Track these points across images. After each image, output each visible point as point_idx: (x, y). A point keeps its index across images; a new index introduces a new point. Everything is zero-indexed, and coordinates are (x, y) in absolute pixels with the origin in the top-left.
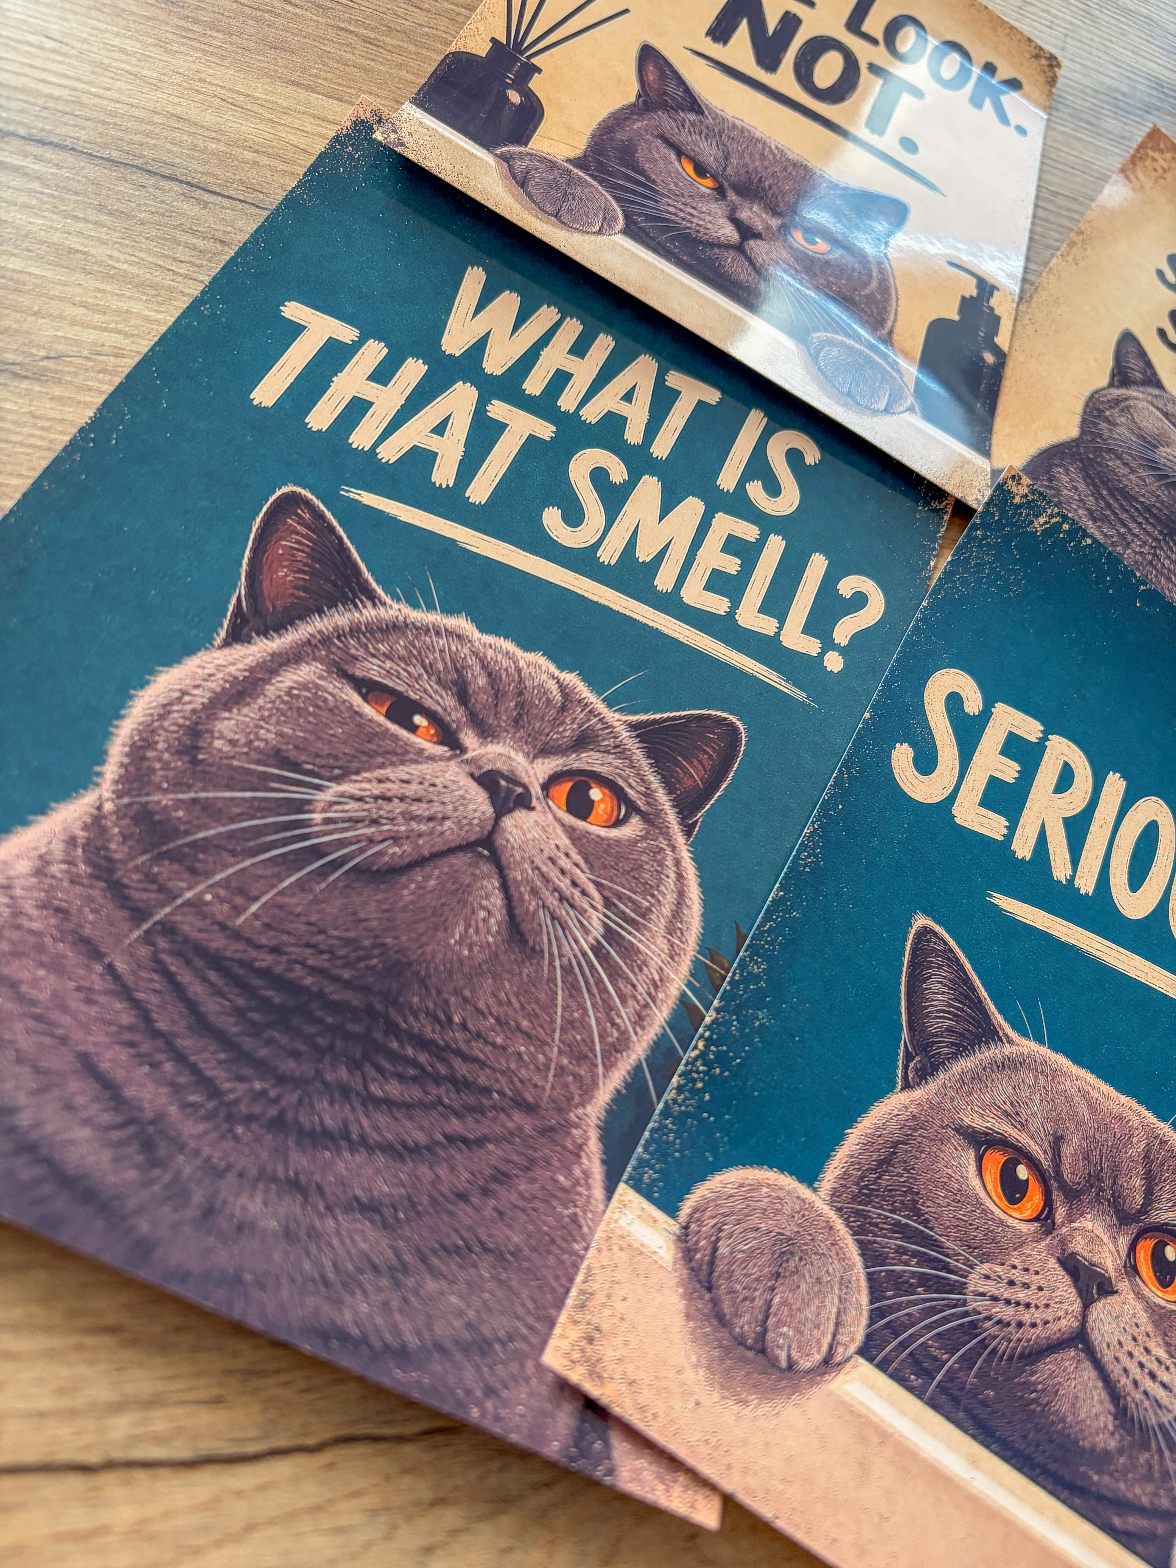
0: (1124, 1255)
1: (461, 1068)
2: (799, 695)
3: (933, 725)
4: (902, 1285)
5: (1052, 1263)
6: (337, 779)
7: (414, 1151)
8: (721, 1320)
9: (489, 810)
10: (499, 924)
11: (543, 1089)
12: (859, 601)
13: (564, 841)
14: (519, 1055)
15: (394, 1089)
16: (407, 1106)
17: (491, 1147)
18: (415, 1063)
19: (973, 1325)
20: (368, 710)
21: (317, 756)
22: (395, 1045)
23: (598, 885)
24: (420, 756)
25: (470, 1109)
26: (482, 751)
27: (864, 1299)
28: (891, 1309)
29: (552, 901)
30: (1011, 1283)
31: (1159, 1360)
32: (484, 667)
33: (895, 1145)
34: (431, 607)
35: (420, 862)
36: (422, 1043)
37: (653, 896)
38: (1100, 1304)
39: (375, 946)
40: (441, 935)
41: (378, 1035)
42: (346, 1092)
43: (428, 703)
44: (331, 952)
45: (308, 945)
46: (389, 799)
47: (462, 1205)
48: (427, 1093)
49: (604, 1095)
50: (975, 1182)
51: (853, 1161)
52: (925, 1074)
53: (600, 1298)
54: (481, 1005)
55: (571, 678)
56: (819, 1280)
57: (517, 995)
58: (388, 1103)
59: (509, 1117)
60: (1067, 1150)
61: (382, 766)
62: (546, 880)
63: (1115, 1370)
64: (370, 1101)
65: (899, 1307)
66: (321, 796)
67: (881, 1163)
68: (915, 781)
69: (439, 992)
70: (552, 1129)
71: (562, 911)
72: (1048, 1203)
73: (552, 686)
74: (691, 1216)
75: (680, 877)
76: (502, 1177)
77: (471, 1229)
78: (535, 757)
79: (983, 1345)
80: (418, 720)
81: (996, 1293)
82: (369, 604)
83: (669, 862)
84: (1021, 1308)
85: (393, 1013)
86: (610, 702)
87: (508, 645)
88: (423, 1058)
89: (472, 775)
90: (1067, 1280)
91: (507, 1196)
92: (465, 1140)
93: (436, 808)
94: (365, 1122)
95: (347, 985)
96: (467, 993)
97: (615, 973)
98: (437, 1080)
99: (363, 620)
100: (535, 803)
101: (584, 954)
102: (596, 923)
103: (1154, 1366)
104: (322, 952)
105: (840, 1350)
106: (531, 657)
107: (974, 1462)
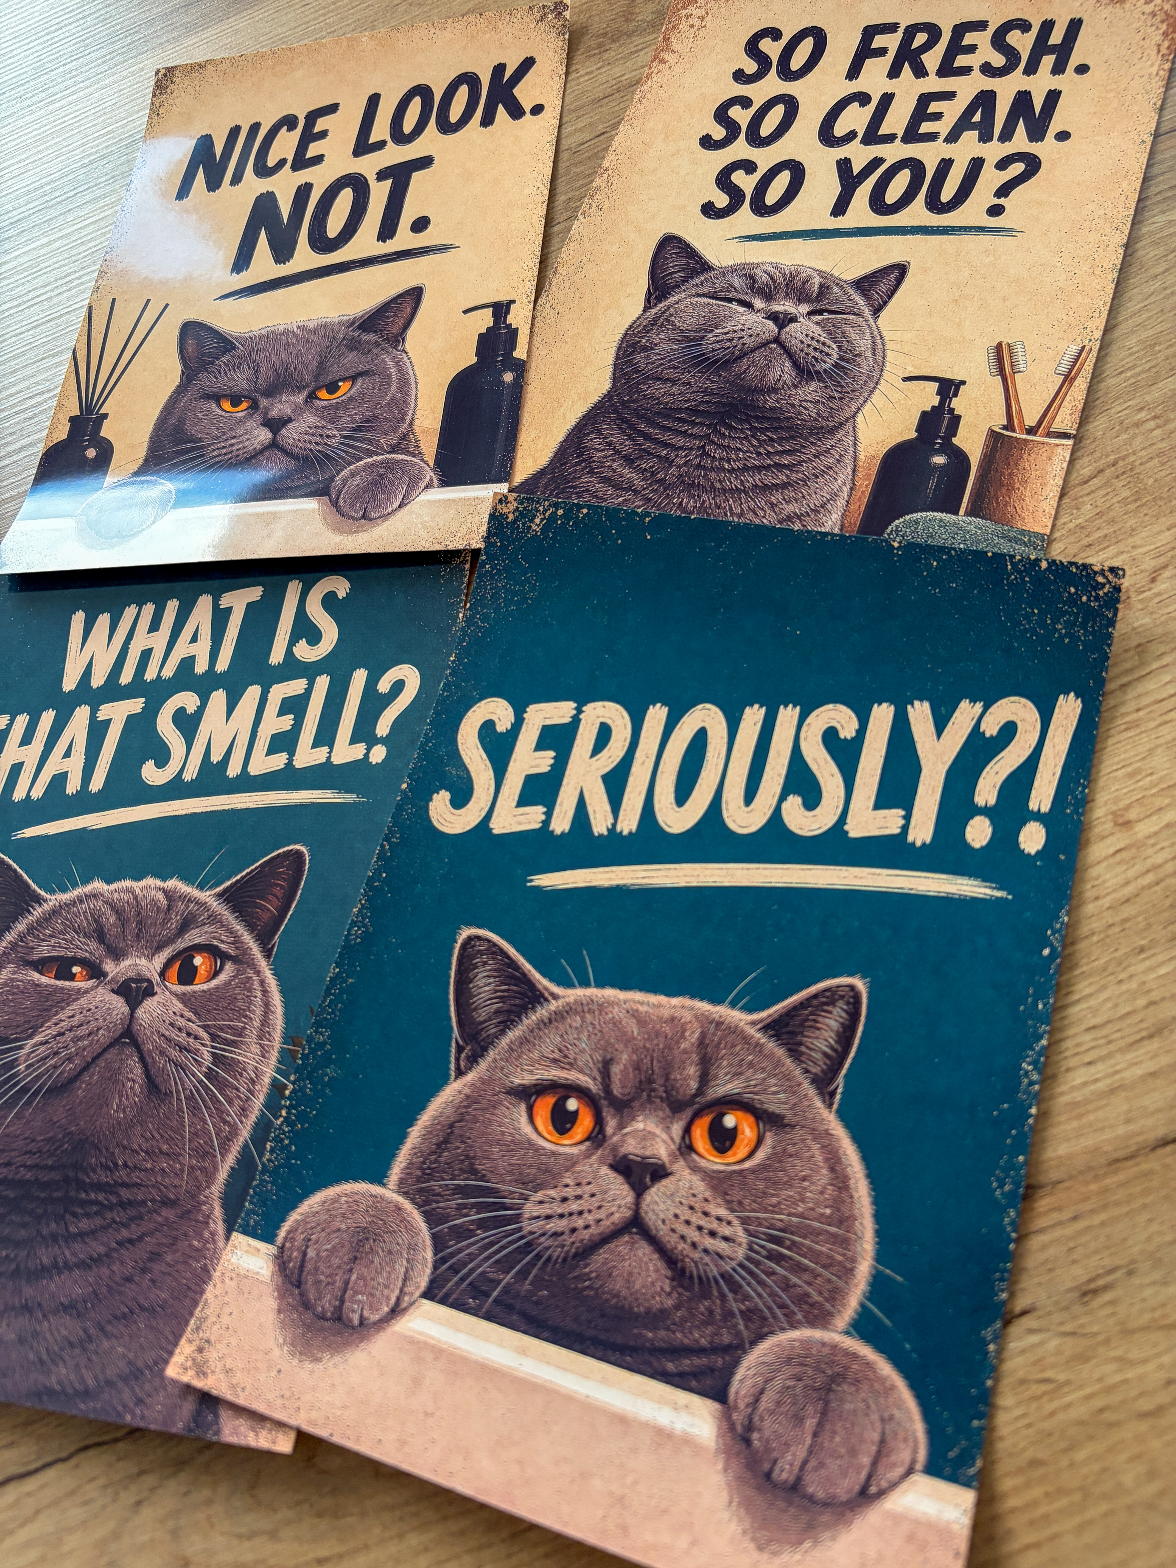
0: (678, 1139)
1: (125, 1194)
2: (350, 798)
3: (467, 760)
4: (462, 1233)
5: (605, 1170)
6: (30, 1037)
7: (97, 1260)
8: (306, 1305)
9: (126, 1009)
10: (141, 1087)
11: (181, 1186)
12: (398, 686)
13: (178, 1006)
14: (163, 1170)
15: (85, 1224)
16: (92, 1232)
17: (147, 1239)
18: (96, 1202)
19: (529, 1244)
20: (44, 980)
21: (18, 1026)
22: (83, 1195)
23: (205, 1028)
24: (80, 993)
25: (132, 1219)
26: (118, 970)
27: (429, 1255)
28: (452, 1255)
29: (174, 1053)
30: (564, 1200)
31: (719, 1219)
32: (112, 908)
33: (451, 1126)
34: (75, 885)
35: (86, 1068)
36: (99, 1187)
37: (246, 1016)
38: (653, 1190)
39: (64, 1137)
40: (104, 1110)
41: (72, 1193)
42: (54, 1237)
43: (81, 954)
44: (40, 1152)
45: (26, 1153)
46: (63, 1034)
47: (128, 1285)
48: (104, 1219)
49: (222, 1175)
50: (527, 1129)
51: (416, 1151)
52: (473, 1060)
53: (213, 1319)
54: (135, 1147)
55: (173, 883)
56: (390, 1252)
57: (158, 1130)
58: (82, 1235)
59: (159, 1214)
60: (616, 1070)
61: (57, 1013)
62: (168, 1040)
63: (671, 1240)
64: (70, 1237)
65: (460, 1250)
66: (24, 1051)
67: (439, 1145)
68: (452, 818)
69: (107, 1149)
70: (189, 1212)
71: (182, 1058)
72: (599, 1121)
73: (160, 896)
74: (286, 1238)
75: (265, 992)
76: (155, 1256)
77: (134, 1299)
78: (153, 955)
79: (538, 1256)
80: (76, 969)
81: (549, 1212)
82: (36, 906)
83: (256, 985)
84: (574, 1217)
85: (81, 1176)
86: (201, 887)
87: (127, 883)
88: (101, 1197)
89: (113, 991)
90: (620, 1179)
91: (158, 1267)
92: (131, 1241)
93: (93, 1024)
94: (67, 1252)
95: (51, 1168)
96: (125, 1142)
97: (222, 1086)
98: (111, 1208)
99: (34, 919)
100: (156, 988)
101: (201, 1082)
102: (207, 1056)
103: (715, 1225)
104: (35, 1154)
105: (406, 1298)
106: (143, 883)
107: (523, 1351)
